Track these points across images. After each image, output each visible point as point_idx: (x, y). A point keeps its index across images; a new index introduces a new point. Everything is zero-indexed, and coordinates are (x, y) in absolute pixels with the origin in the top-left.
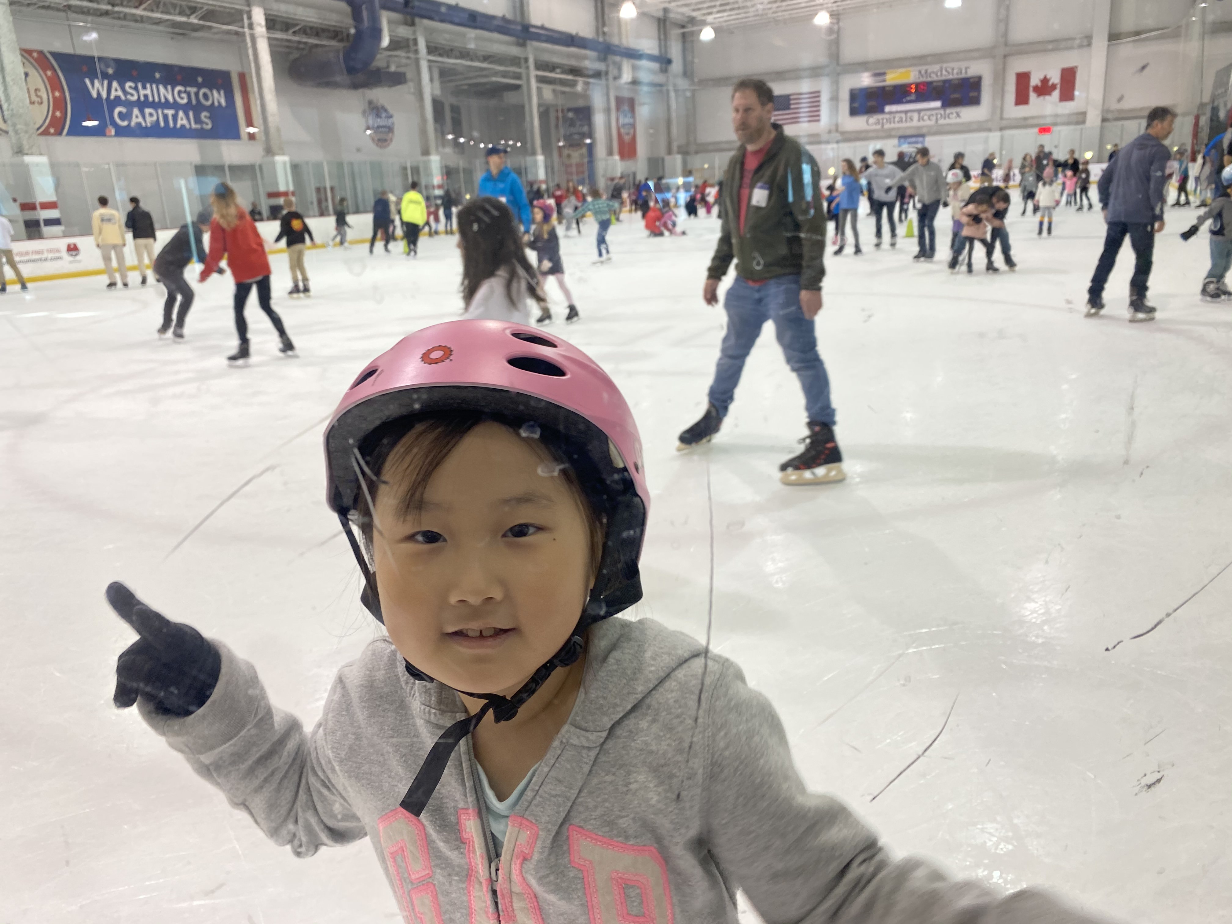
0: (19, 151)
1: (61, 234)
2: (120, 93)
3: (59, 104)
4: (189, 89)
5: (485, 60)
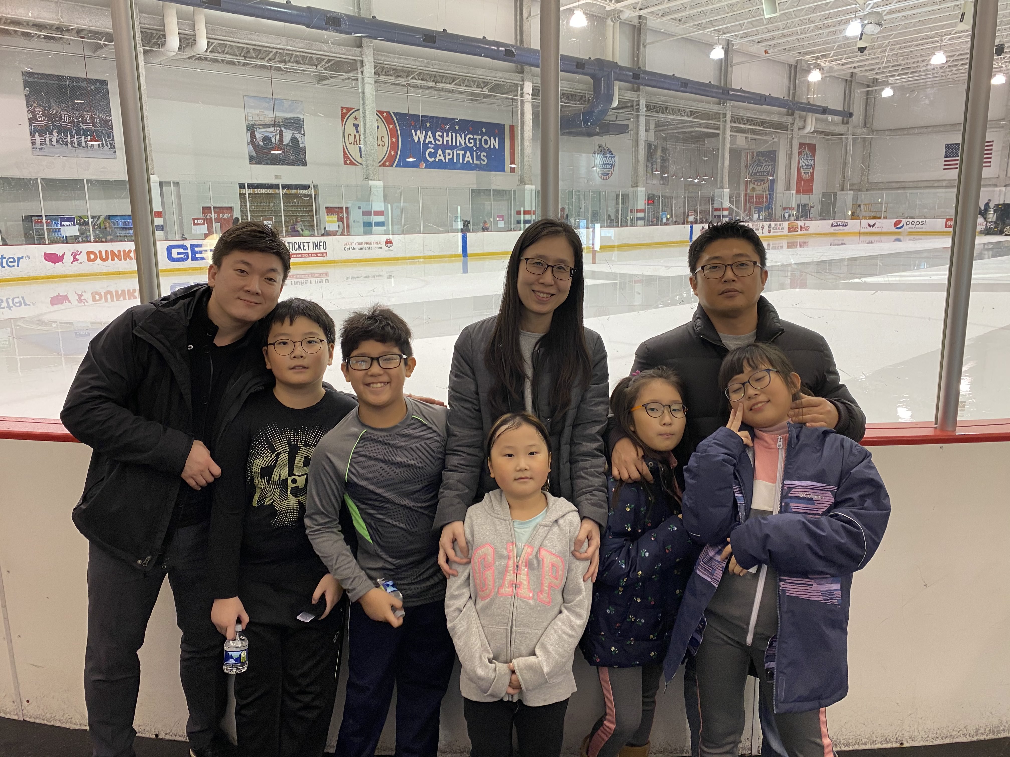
0: (367, 178)
1: (383, 232)
2: (432, 140)
3: (394, 146)
4: (475, 137)
5: (691, 115)
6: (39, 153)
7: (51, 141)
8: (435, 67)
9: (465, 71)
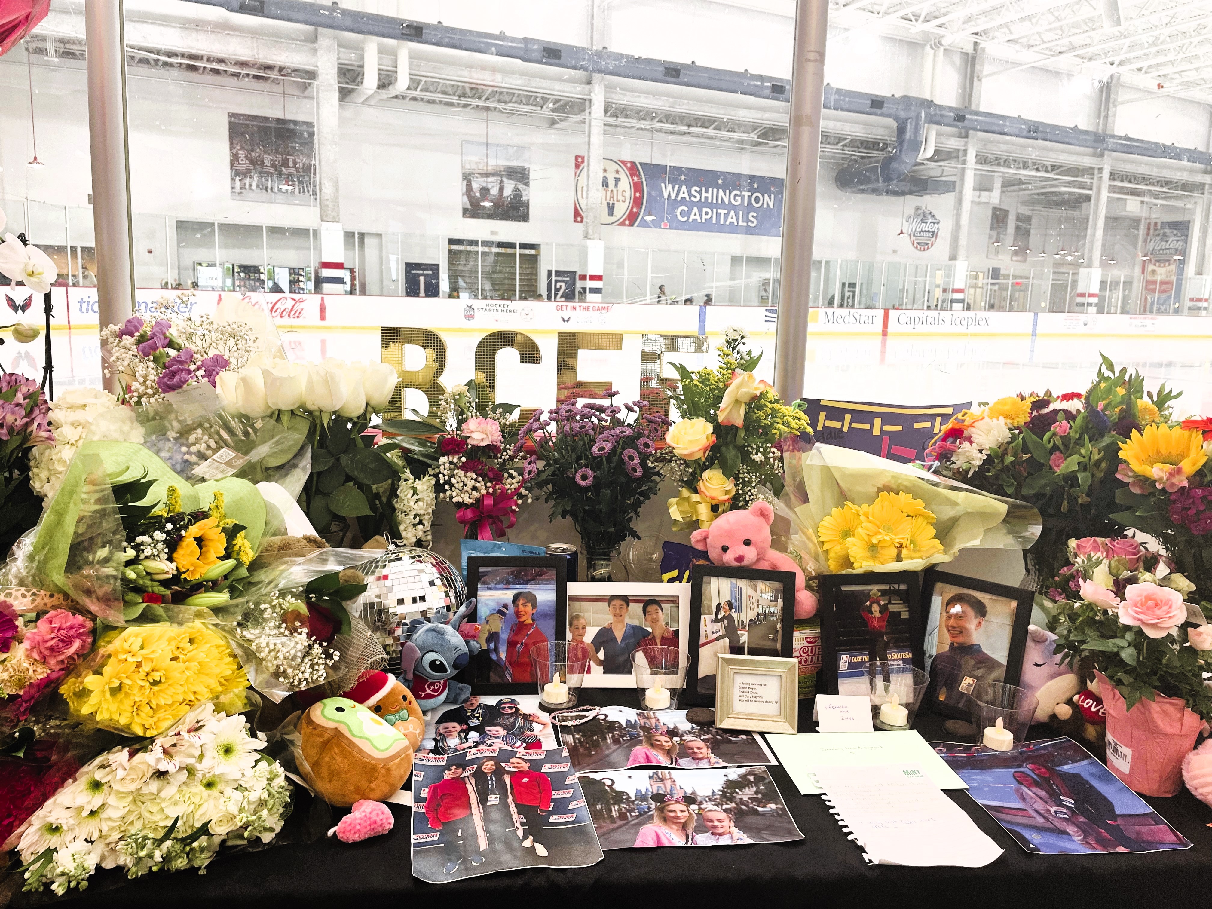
0: (586, 237)
2: (686, 195)
3: (637, 202)
4: (743, 193)
5: (1052, 171)
6: (238, 198)
7: (251, 185)
8: (684, 107)
9: (722, 112)
